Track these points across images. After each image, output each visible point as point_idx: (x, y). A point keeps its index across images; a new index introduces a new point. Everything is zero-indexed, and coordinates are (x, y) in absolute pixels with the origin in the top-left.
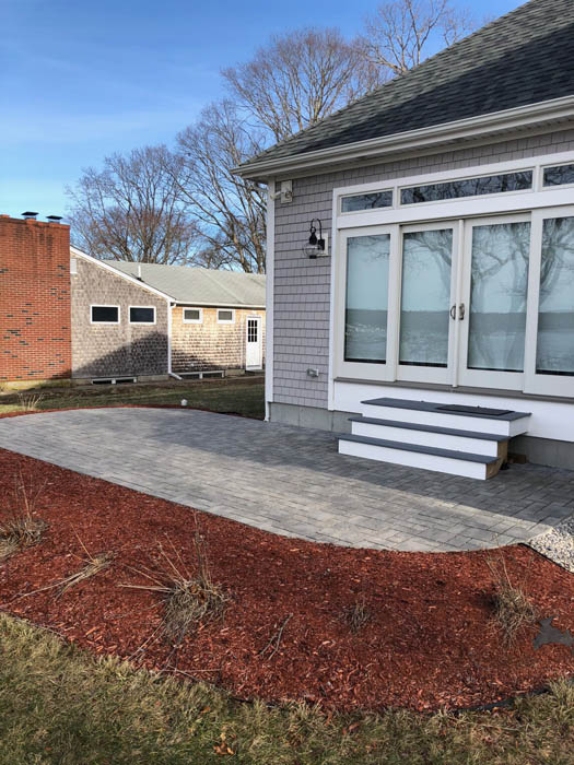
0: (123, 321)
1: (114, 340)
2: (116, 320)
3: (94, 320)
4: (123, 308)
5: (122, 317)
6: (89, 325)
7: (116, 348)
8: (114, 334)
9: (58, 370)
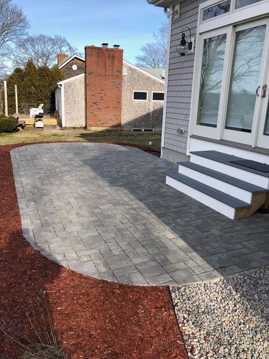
0: (149, 99)
1: (144, 109)
2: (146, 99)
3: (134, 99)
4: (150, 92)
5: (149, 97)
6: (132, 101)
7: (144, 113)
8: (144, 106)
9: (115, 123)
